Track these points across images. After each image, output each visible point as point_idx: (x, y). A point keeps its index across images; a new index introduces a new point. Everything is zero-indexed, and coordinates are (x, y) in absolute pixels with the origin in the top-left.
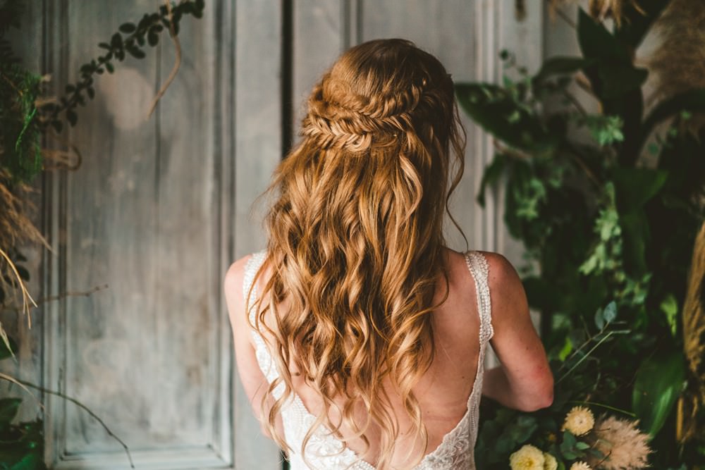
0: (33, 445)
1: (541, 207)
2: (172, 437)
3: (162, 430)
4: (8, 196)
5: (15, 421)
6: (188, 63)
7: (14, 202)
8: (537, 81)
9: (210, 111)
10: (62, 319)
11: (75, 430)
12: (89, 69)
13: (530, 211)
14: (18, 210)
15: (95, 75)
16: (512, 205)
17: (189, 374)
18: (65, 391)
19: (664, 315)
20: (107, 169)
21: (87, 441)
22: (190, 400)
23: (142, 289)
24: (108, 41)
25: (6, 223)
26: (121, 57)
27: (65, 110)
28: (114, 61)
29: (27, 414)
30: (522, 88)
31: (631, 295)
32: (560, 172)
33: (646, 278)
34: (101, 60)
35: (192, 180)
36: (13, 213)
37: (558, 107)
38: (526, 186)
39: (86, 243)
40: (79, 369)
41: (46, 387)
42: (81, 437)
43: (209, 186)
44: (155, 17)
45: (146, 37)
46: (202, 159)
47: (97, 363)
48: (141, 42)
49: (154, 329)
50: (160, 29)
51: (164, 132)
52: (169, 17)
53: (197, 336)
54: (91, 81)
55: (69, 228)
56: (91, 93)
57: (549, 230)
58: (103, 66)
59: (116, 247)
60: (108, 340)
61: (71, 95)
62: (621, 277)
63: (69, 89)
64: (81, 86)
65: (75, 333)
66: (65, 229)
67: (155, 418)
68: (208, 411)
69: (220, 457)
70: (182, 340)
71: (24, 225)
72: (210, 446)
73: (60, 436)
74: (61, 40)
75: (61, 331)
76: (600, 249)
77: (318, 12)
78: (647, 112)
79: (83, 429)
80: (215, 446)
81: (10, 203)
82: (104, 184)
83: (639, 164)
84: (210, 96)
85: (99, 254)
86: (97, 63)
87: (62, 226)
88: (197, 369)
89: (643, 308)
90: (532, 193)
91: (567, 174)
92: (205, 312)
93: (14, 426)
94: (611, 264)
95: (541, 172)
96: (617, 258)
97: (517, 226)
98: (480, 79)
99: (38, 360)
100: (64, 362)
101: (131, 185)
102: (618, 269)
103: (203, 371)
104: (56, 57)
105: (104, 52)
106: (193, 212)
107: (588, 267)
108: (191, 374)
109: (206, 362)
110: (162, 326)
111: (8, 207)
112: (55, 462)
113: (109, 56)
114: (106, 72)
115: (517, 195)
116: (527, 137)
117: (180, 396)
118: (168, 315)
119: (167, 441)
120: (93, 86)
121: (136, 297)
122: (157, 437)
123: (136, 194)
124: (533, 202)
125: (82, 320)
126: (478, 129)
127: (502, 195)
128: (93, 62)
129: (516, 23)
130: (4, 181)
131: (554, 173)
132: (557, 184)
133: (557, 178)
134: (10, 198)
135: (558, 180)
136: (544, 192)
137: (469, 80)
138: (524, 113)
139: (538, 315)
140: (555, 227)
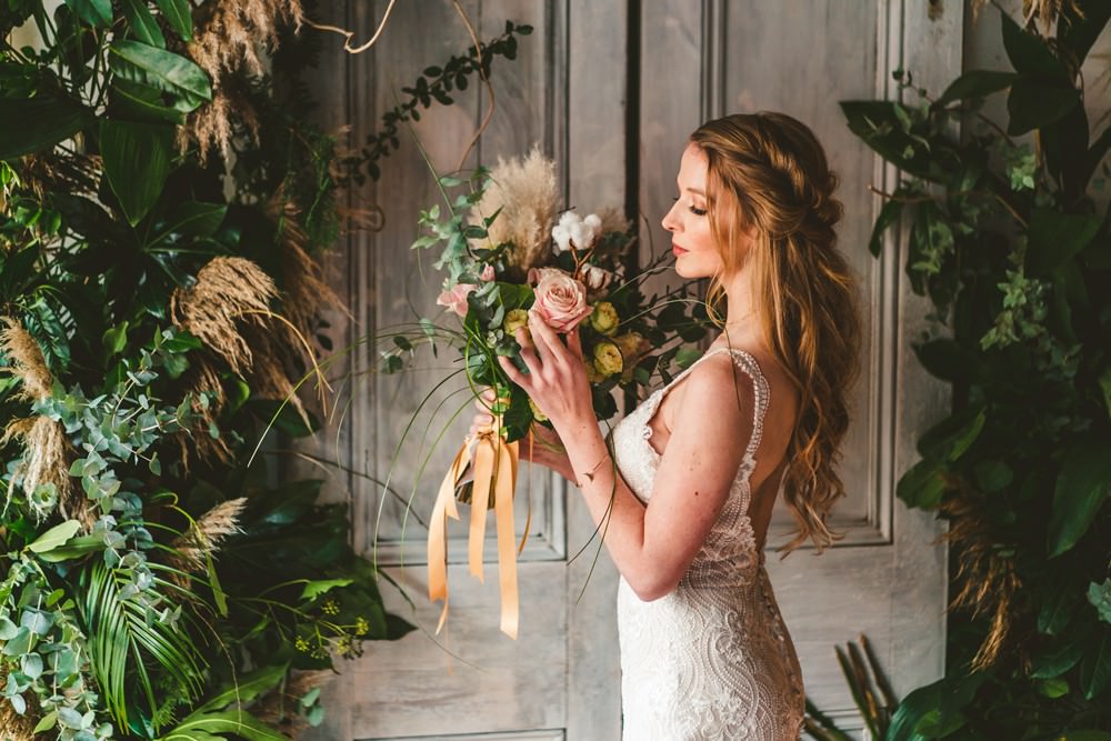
0: (337, 530)
1: (948, 260)
4: (306, 261)
5: (320, 501)
6: (515, 91)
7: (313, 267)
8: (936, 106)
10: (372, 390)
11: (388, 514)
12: (391, 118)
13: (932, 268)
14: (317, 275)
15: (398, 123)
16: (915, 255)
18: (376, 471)
21: (401, 525)
24: (413, 86)
25: (305, 290)
26: (427, 104)
27: (367, 162)
28: (419, 107)
30: (919, 113)
31: (1059, 368)
32: (975, 212)
33: (1077, 348)
34: (405, 107)
36: (312, 280)
37: (979, 131)
38: (931, 230)
39: (399, 303)
40: (392, 446)
41: (355, 469)
42: (394, 520)
44: (464, 59)
45: (453, 81)
47: (412, 441)
48: (449, 88)
50: (469, 71)
52: (479, 59)
54: (395, 129)
55: (379, 286)
56: (396, 143)
57: (961, 286)
58: (408, 113)
59: (432, 306)
60: (424, 414)
61: (373, 146)
62: (1047, 345)
63: (372, 139)
64: (383, 136)
65: (387, 404)
66: (374, 288)
68: (538, 496)
69: (551, 547)
71: (324, 293)
72: (540, 535)
73: (370, 518)
74: (368, 72)
75: (371, 403)
76: (1009, 316)
77: (671, 22)
79: (396, 513)
80: (547, 536)
81: (309, 269)
85: (413, 316)
86: (401, 110)
87: (371, 285)
90: (936, 239)
91: (983, 218)
93: (319, 507)
94: (1030, 330)
95: (954, 215)
96: (1042, 322)
97: (916, 279)
98: (880, 96)
99: (347, 437)
100: (375, 437)
102: (1043, 335)
104: (362, 91)
105: (409, 98)
107: (987, 341)
111: (306, 273)
112: (366, 549)
113: (414, 103)
114: (412, 120)
115: (920, 241)
116: (935, 167)
120: (397, 135)
124: (934, 254)
125: (395, 391)
126: (879, 159)
127: (905, 239)
128: (396, 109)
129: (929, 22)
130: (301, 244)
131: (967, 214)
132: (968, 230)
133: (968, 222)
134: (309, 263)
135: (970, 225)
136: (951, 239)
137: (868, 98)
138: (919, 149)
139: (949, 386)
140: (968, 282)
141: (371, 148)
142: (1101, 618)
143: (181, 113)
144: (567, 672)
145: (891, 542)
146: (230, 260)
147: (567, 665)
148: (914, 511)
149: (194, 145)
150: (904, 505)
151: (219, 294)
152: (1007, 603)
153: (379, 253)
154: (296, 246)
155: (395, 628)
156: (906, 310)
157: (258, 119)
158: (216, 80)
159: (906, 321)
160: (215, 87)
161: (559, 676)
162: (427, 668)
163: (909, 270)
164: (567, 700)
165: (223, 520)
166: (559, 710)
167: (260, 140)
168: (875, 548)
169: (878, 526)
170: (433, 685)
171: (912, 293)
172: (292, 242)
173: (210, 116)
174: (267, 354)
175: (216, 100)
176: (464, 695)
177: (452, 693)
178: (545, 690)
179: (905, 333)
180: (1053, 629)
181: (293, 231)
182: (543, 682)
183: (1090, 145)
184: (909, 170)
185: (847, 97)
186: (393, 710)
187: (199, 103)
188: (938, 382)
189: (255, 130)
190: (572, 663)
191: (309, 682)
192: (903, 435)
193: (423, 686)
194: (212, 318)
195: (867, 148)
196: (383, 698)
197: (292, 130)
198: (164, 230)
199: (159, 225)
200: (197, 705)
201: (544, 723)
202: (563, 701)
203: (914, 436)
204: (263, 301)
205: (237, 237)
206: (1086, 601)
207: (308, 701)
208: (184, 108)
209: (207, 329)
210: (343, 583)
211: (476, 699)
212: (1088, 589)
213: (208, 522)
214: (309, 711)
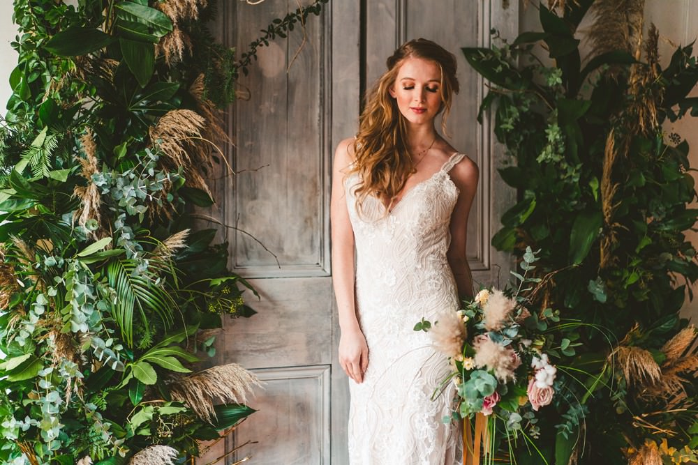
0: (223, 256)
1: (516, 123)
2: (296, 258)
3: (290, 254)
4: (211, 116)
5: (213, 244)
8: (512, 47)
9: (318, 66)
10: (234, 188)
11: (242, 252)
12: (255, 44)
13: (509, 126)
15: (258, 47)
16: (499, 122)
17: (306, 221)
19: (590, 189)
20: (259, 100)
21: (249, 259)
22: (307, 236)
23: (279, 172)
24: (266, 29)
26: (273, 37)
27: (242, 67)
28: (269, 40)
29: (219, 240)
30: (503, 51)
31: (571, 177)
32: (528, 102)
33: (579, 167)
34: (262, 39)
35: (308, 107)
37: (528, 63)
38: (507, 110)
39: (247, 144)
40: (244, 217)
41: (226, 224)
42: (245, 256)
43: (317, 110)
44: (293, 15)
45: (287, 26)
46: (313, 95)
47: (254, 214)
48: (285, 29)
49: (286, 194)
50: (295, 21)
52: (301, 15)
53: (310, 199)
54: (256, 51)
55: (238, 134)
56: (255, 58)
57: (522, 138)
58: (263, 43)
59: (264, 146)
60: (259, 201)
61: (245, 59)
62: (565, 166)
63: (244, 55)
64: (250, 54)
65: (241, 196)
67: (286, 247)
68: (317, 243)
69: (324, 270)
70: (302, 202)
71: (220, 132)
72: (318, 264)
73: (234, 255)
74: (233, 26)
75: (234, 195)
76: (549, 148)
77: (381, 6)
78: (582, 67)
79: (246, 252)
80: (321, 264)
81: (212, 120)
82: (257, 110)
83: (579, 97)
84: (318, 57)
85: (255, 151)
86: (260, 40)
88: (311, 219)
89: (577, 184)
90: (510, 114)
91: (532, 103)
92: (315, 185)
93: (211, 247)
94: (557, 158)
95: (518, 102)
96: (562, 155)
97: (501, 135)
98: (480, 45)
99: (222, 211)
101: (272, 110)
102: (562, 160)
103: (314, 219)
105: (264, 35)
106: (308, 126)
107: (540, 159)
108: (307, 221)
109: (316, 215)
110: (290, 193)
112: (231, 270)
113: (266, 37)
114: (264, 46)
115: (502, 116)
116: (508, 81)
117: (300, 234)
118: (294, 187)
119: (293, 260)
120: (256, 54)
121: (276, 175)
122: (288, 258)
123: (275, 115)
124: (511, 121)
125: (245, 188)
126: (480, 76)
127: (493, 117)
128: (258, 40)
129: (503, 10)
131: (524, 103)
132: (526, 110)
133: (526, 106)
135: (527, 107)
136: (518, 114)
137: (474, 46)
138: (504, 67)
139: (515, 190)
140: (525, 136)
142: (595, 299)
143: (157, 37)
144: (332, 335)
145: (489, 269)
146: (180, 111)
147: (332, 331)
148: (500, 253)
149: (162, 53)
150: (495, 250)
151: (173, 129)
152: (549, 294)
153: (238, 119)
154: (205, 108)
155: (247, 312)
156: (494, 152)
157: (192, 43)
158: (175, 21)
159: (495, 157)
160: (175, 24)
161: (328, 337)
162: (262, 332)
163: (496, 131)
164: (332, 349)
165: (177, 241)
166: (328, 354)
167: (193, 53)
168: (481, 272)
169: (483, 261)
170: (264, 341)
171: (498, 144)
172: (203, 107)
173: (172, 39)
175: (175, 30)
176: (281, 347)
177: (274, 346)
178: (321, 344)
179: (494, 163)
180: (572, 305)
182: (320, 339)
183: (581, 70)
184: (494, 82)
185: (465, 46)
186: (244, 354)
187: (167, 32)
188: (510, 188)
189: (190, 48)
190: (334, 330)
191: (208, 335)
192: (494, 214)
193: (260, 342)
194: (167, 142)
195: (474, 71)
196: (240, 348)
197: (209, 48)
198: (140, 99)
199: (139, 96)
200: (153, 345)
201: (320, 361)
202: (330, 350)
203: (499, 216)
204: (198, 132)
205: (179, 102)
206: (587, 290)
207: (209, 344)
208: (159, 35)
209: (165, 147)
210: (232, 278)
211: (286, 349)
212: (588, 284)
213: (168, 242)
214: (208, 348)
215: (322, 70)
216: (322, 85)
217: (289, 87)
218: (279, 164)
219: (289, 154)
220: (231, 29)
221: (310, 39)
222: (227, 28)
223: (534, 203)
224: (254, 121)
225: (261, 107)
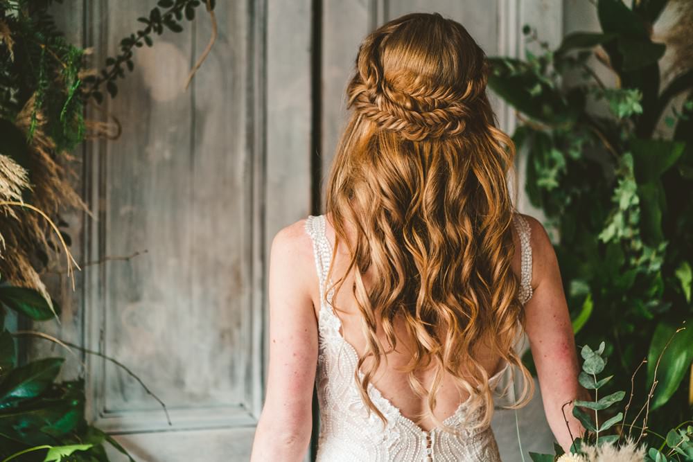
0: (75, 403)
1: (561, 177)
2: (206, 396)
3: (196, 390)
4: (51, 165)
5: (58, 380)
7: (57, 171)
8: (558, 55)
9: (243, 84)
10: (102, 283)
11: (114, 389)
12: (128, 43)
13: (550, 180)
14: (60, 176)
15: (134, 48)
16: (532, 175)
17: (222, 336)
18: (104, 351)
19: (679, 283)
20: (144, 138)
21: (125, 399)
22: (224, 360)
23: (178, 255)
24: (148, 16)
25: (50, 190)
26: (159, 31)
27: (106, 82)
28: (153, 35)
29: (69, 374)
30: (543, 61)
31: (647, 263)
32: (579, 143)
33: (662, 246)
34: (141, 34)
35: (226, 150)
36: (56, 181)
37: (578, 81)
38: (546, 157)
39: (124, 210)
40: (118, 330)
41: (86, 347)
42: (119, 394)
43: (242, 155)
45: (183, 11)
46: (235, 129)
47: (135, 325)
48: (179, 17)
49: (189, 293)
50: (197, 3)
51: (199, 103)
53: (229, 300)
54: (130, 55)
55: (108, 196)
56: (131, 66)
57: (568, 200)
58: (142, 40)
59: (153, 214)
60: (145, 303)
62: (638, 245)
63: (109, 61)
64: (121, 59)
65: (114, 295)
66: (105, 196)
67: (190, 378)
68: (241, 372)
69: (251, 415)
70: (216, 304)
71: (67, 193)
72: (242, 405)
73: (100, 394)
74: (101, 15)
75: (101, 294)
76: (619, 218)
78: (663, 86)
79: (121, 388)
80: (247, 406)
81: (53, 171)
82: (142, 156)
83: (656, 136)
84: (242, 69)
85: (137, 221)
86: (137, 36)
87: (102, 194)
88: (230, 332)
89: (659, 275)
90: (552, 163)
91: (585, 146)
92: (237, 277)
93: (57, 385)
94: (628, 233)
95: (561, 143)
96: (634, 227)
97: (537, 195)
98: (502, 54)
99: (79, 322)
100: (104, 324)
101: (167, 155)
102: (635, 237)
103: (236, 333)
104: (96, 31)
105: (143, 27)
106: (227, 180)
107: (606, 235)
108: (225, 336)
109: (239, 325)
110: (197, 289)
111: (51, 175)
112: (95, 419)
113: (148, 30)
114: (145, 46)
115: (537, 166)
116: (547, 109)
117: (213, 357)
118: (203, 280)
119: (200, 400)
120: (132, 59)
121: (172, 262)
122: (192, 396)
123: (172, 163)
124: (554, 173)
125: (121, 284)
128: (133, 35)
130: (47, 150)
131: (573, 144)
132: (576, 155)
133: (576, 149)
134: (53, 167)
135: (578, 151)
136: (564, 162)
138: (545, 87)
140: (574, 197)
141: (110, 68)
153: (108, 164)
154: (42, 152)
167: (15, 54)
172: (39, 149)
174: (14, 247)
181: (39, 139)
189: (10, 46)
197: (43, 46)
204: (16, 192)
210: (84, 448)
215: (250, 89)
216: (250, 113)
217: (195, 118)
218: (177, 241)
219: (195, 226)
220: (96, 22)
221: (231, 39)
222: (91, 19)
223: (588, 306)
224: (136, 173)
225: (148, 149)
